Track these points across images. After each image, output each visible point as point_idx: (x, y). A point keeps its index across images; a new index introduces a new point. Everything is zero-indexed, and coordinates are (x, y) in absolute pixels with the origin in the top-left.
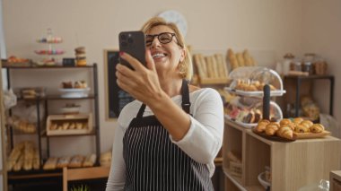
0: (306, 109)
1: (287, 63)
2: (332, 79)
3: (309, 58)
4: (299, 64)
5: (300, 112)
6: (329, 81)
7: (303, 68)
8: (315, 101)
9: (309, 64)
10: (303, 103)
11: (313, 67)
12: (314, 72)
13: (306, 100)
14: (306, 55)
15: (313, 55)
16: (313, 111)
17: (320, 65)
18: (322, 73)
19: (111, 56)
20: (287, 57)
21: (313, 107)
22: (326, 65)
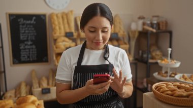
0: (154, 54)
1: (141, 22)
2: (171, 33)
3: (155, 19)
4: (149, 22)
5: (150, 56)
6: (168, 35)
7: (152, 25)
8: (159, 48)
9: (155, 22)
10: (151, 50)
11: (158, 24)
12: (159, 28)
13: (154, 48)
14: (153, 17)
15: (158, 16)
16: (158, 55)
17: (163, 22)
18: (164, 28)
19: (12, 18)
20: (140, 18)
21: (158, 53)
22: (166, 23)
